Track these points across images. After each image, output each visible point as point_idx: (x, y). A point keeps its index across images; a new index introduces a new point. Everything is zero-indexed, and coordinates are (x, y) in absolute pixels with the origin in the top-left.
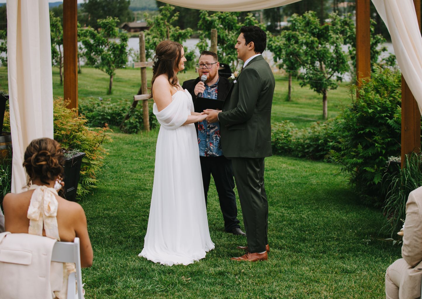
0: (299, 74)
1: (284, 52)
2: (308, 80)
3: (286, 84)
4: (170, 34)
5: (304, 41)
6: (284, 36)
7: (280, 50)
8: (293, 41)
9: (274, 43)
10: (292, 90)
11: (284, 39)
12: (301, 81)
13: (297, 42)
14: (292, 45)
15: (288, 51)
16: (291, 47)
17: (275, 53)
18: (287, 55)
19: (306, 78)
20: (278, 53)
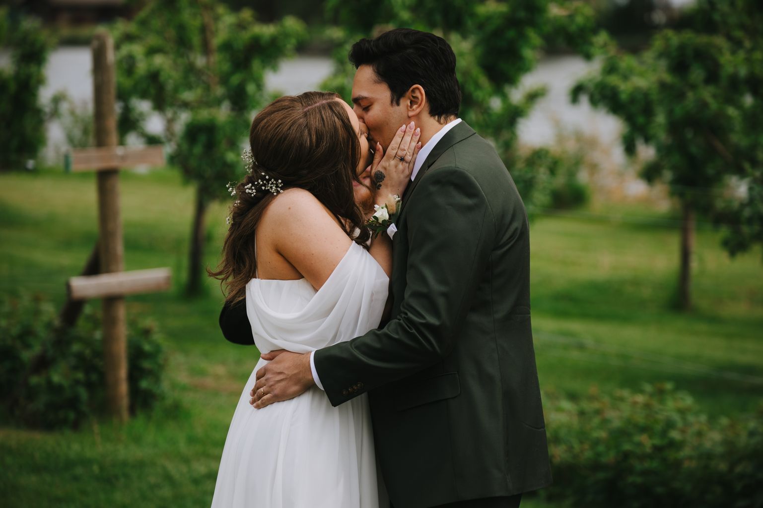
0: (720, 205)
1: (660, 118)
2: (756, 228)
3: (673, 242)
4: (217, 41)
5: (743, 72)
6: (663, 54)
7: (648, 111)
8: (697, 74)
9: (625, 78)
10: (694, 265)
11: (663, 64)
12: (724, 232)
13: (712, 77)
14: (693, 87)
15: (678, 111)
16: (690, 95)
17: (629, 119)
18: (674, 127)
19: (750, 221)
20: (641, 120)
